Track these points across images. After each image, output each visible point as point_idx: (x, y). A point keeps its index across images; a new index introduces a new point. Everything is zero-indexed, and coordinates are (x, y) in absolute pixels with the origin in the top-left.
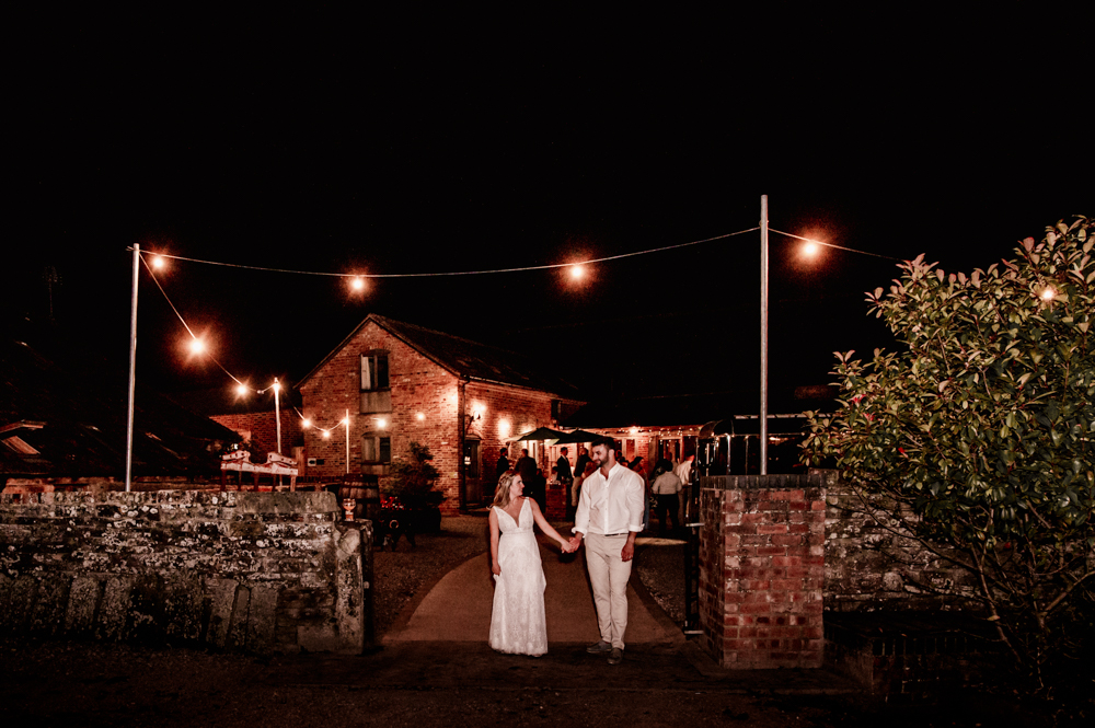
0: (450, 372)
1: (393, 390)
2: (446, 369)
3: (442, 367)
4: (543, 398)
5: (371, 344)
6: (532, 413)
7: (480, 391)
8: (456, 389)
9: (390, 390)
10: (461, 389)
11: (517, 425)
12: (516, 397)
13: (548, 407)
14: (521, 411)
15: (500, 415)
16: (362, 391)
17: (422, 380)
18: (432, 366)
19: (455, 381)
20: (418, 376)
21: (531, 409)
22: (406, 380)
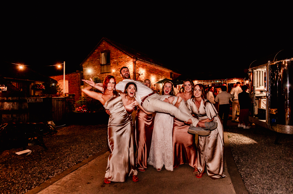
0: (130, 56)
1: (111, 64)
2: (129, 56)
3: (127, 55)
4: (168, 71)
5: (104, 48)
6: (164, 75)
7: (143, 65)
8: (132, 63)
9: (110, 64)
10: (134, 63)
11: (158, 79)
12: (158, 70)
13: (169, 74)
14: (160, 75)
15: (152, 75)
16: (101, 65)
17: (121, 60)
18: (124, 55)
19: (132, 60)
20: (119, 59)
21: (163, 74)
22: (115, 60)
